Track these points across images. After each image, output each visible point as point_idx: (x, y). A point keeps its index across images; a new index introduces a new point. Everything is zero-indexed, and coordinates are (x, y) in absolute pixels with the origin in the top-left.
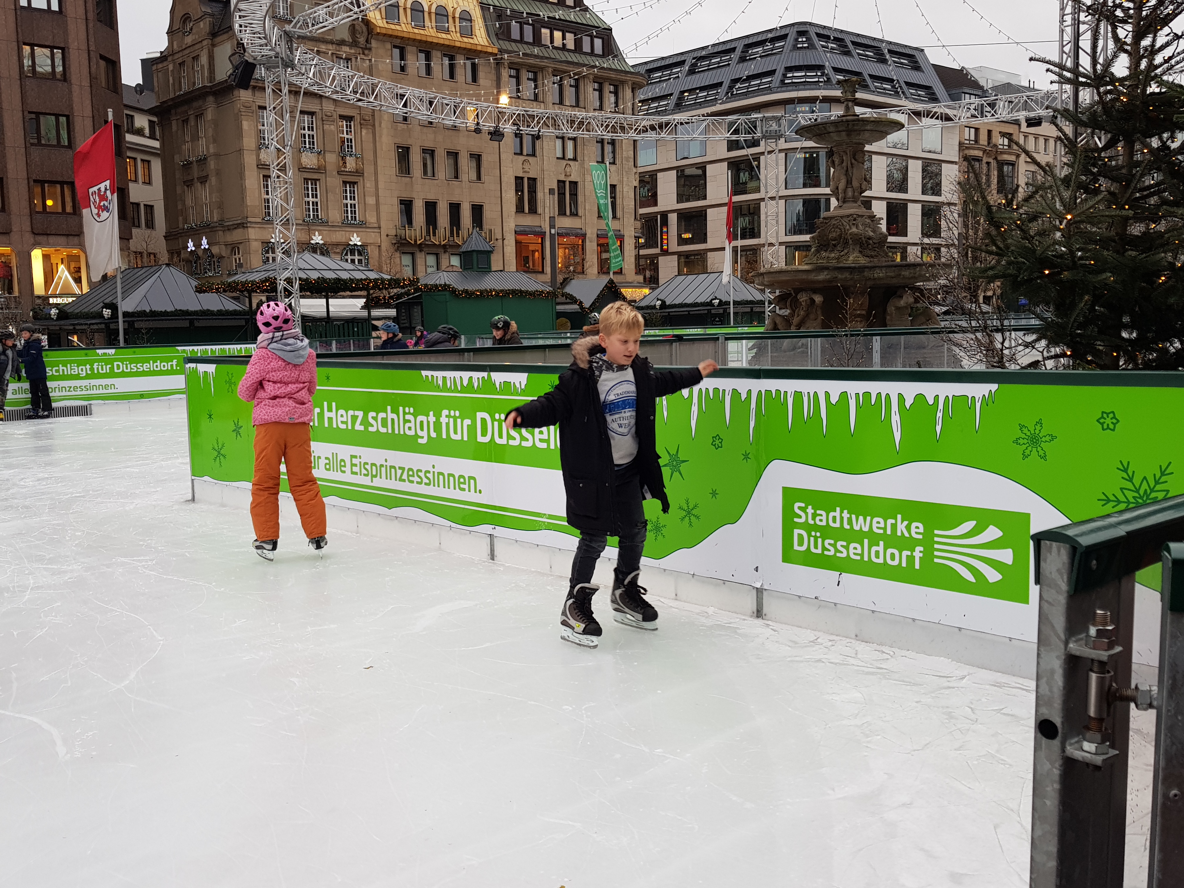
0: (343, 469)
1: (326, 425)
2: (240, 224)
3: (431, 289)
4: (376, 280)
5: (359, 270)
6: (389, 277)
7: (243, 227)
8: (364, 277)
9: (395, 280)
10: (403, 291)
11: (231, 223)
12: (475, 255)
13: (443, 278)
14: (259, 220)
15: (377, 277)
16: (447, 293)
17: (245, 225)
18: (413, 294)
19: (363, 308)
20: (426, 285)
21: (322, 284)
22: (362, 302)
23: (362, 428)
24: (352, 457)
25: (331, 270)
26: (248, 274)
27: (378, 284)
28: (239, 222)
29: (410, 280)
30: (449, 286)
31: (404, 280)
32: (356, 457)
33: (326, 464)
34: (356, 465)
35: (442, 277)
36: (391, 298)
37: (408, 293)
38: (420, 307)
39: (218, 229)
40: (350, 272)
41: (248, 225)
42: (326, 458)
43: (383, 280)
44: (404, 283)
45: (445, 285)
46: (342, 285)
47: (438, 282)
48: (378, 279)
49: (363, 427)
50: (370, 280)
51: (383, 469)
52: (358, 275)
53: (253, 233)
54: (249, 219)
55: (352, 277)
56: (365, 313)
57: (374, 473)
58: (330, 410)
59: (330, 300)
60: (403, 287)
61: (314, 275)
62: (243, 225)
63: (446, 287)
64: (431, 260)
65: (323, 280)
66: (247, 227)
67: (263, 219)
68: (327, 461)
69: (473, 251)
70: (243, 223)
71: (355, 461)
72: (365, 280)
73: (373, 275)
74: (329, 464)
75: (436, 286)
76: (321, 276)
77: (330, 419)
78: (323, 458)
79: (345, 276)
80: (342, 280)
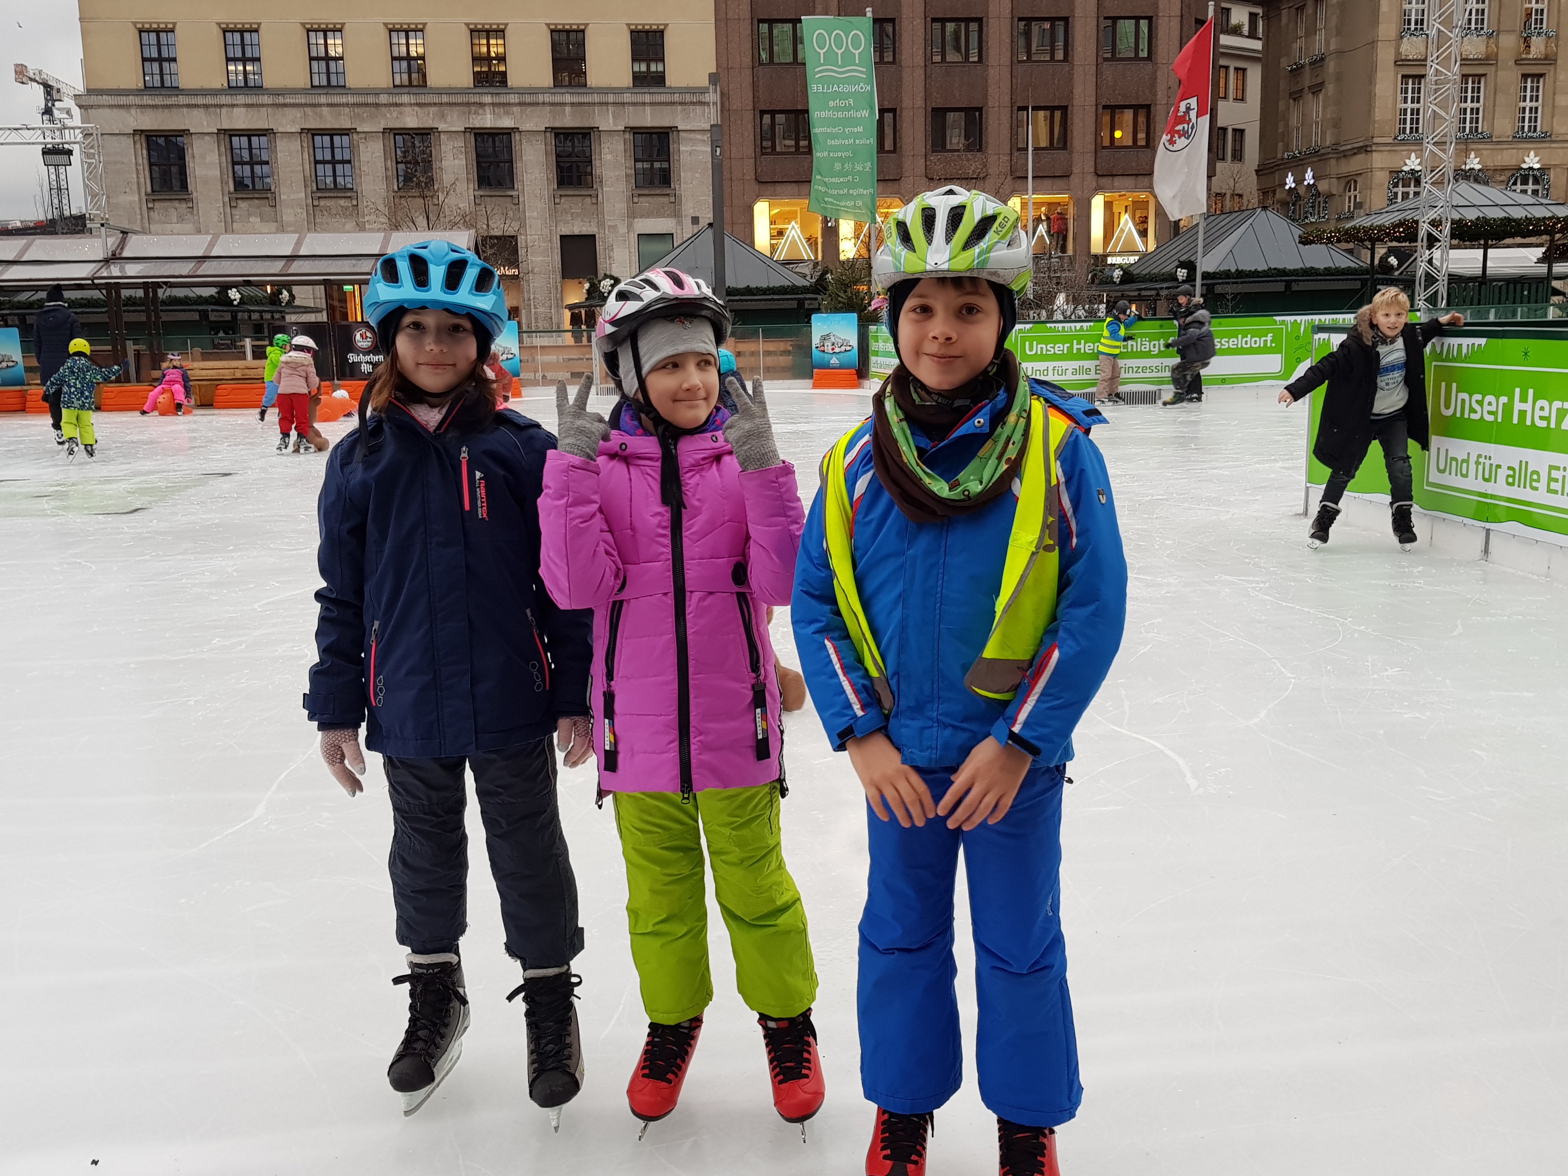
7: (1366, 151)
14: (1390, 140)
17: (1369, 149)
28: (1361, 144)
39: (1330, 156)
41: (1374, 148)
53: (1380, 161)
54: (1376, 140)
66: (1371, 151)
67: (1395, 138)
70: (1366, 146)
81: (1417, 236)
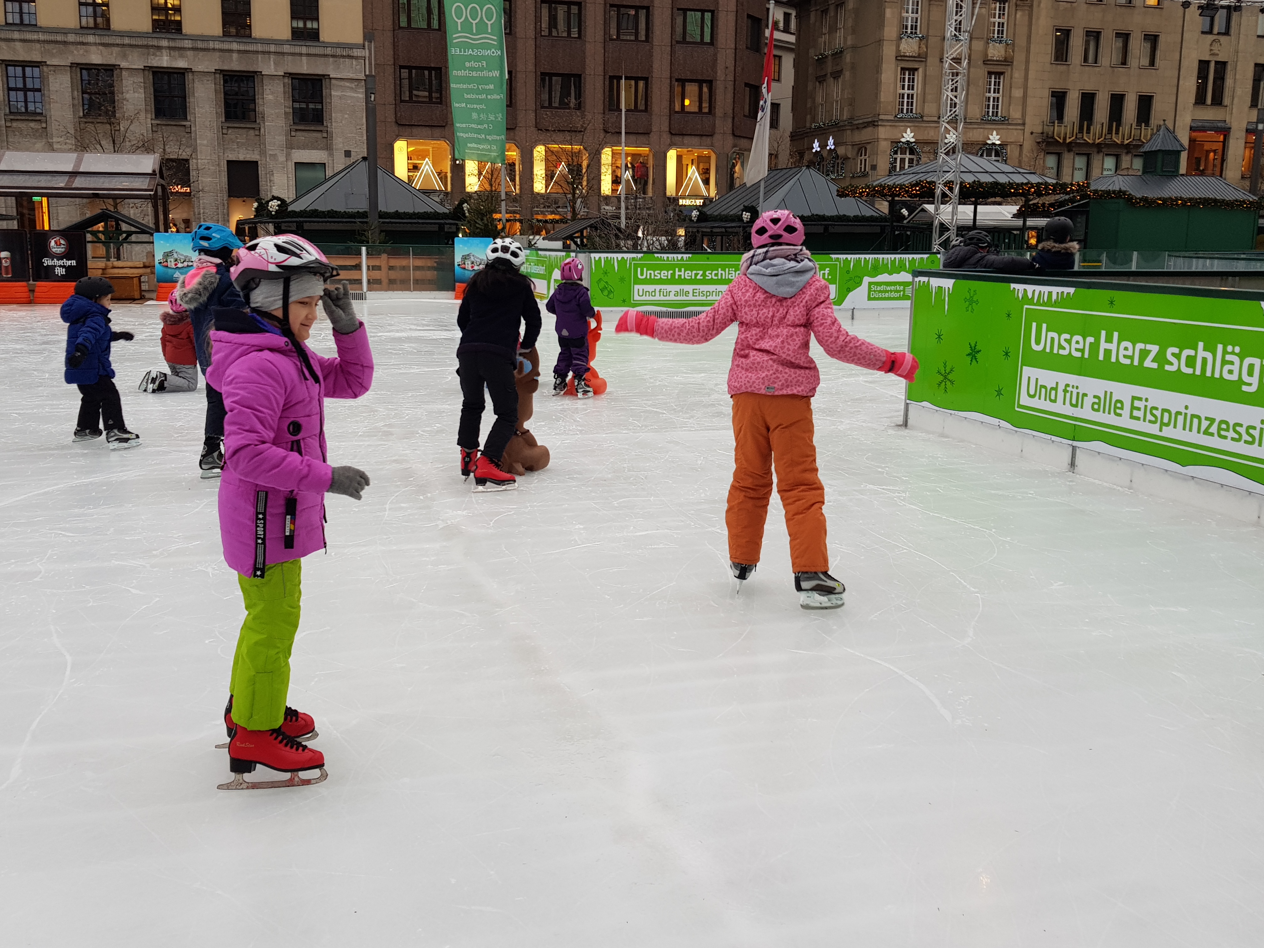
0: (1118, 411)
1: (1101, 357)
2: (871, 122)
3: (1101, 196)
4: (1039, 184)
5: (1020, 173)
6: (1054, 181)
7: (874, 125)
8: (1025, 181)
9: (1061, 185)
10: (1067, 197)
11: (861, 121)
12: (1160, 156)
13: (1118, 183)
14: (891, 118)
15: (1040, 181)
16: (1121, 201)
17: (876, 123)
18: (1079, 201)
19: (1015, 216)
20: (1096, 191)
21: (977, 188)
22: (1014, 209)
23: (1155, 365)
24: (1134, 398)
25: (987, 172)
26: (895, 177)
27: (1040, 190)
28: (870, 120)
29: (1079, 185)
30: (1124, 193)
31: (1072, 185)
32: (1140, 399)
33: (1094, 403)
34: (1139, 409)
35: (1116, 182)
36: (1051, 205)
37: (1072, 201)
38: (1085, 217)
39: (847, 128)
40: (1009, 175)
41: (879, 123)
42: (1095, 397)
43: (1046, 184)
44: (1071, 188)
45: (1120, 191)
46: (999, 190)
47: (1111, 188)
48: (1042, 184)
49: (1156, 364)
50: (1032, 184)
51: (1180, 418)
52: (1018, 179)
53: (884, 133)
54: (881, 117)
55: (1011, 181)
56: (1020, 223)
57: (1166, 420)
58: (1109, 340)
59: (979, 207)
60: (1068, 193)
61: (969, 179)
62: (874, 124)
63: (1120, 194)
64: (1110, 163)
65: (980, 184)
66: (878, 126)
67: (896, 116)
68: (1097, 401)
69: (1159, 150)
70: (874, 121)
71: (1137, 403)
72: (1026, 184)
73: (1034, 179)
74: (1099, 404)
75: (1108, 192)
76: (976, 180)
77: (1108, 352)
78: (1090, 396)
79: (1002, 179)
80: (1001, 184)
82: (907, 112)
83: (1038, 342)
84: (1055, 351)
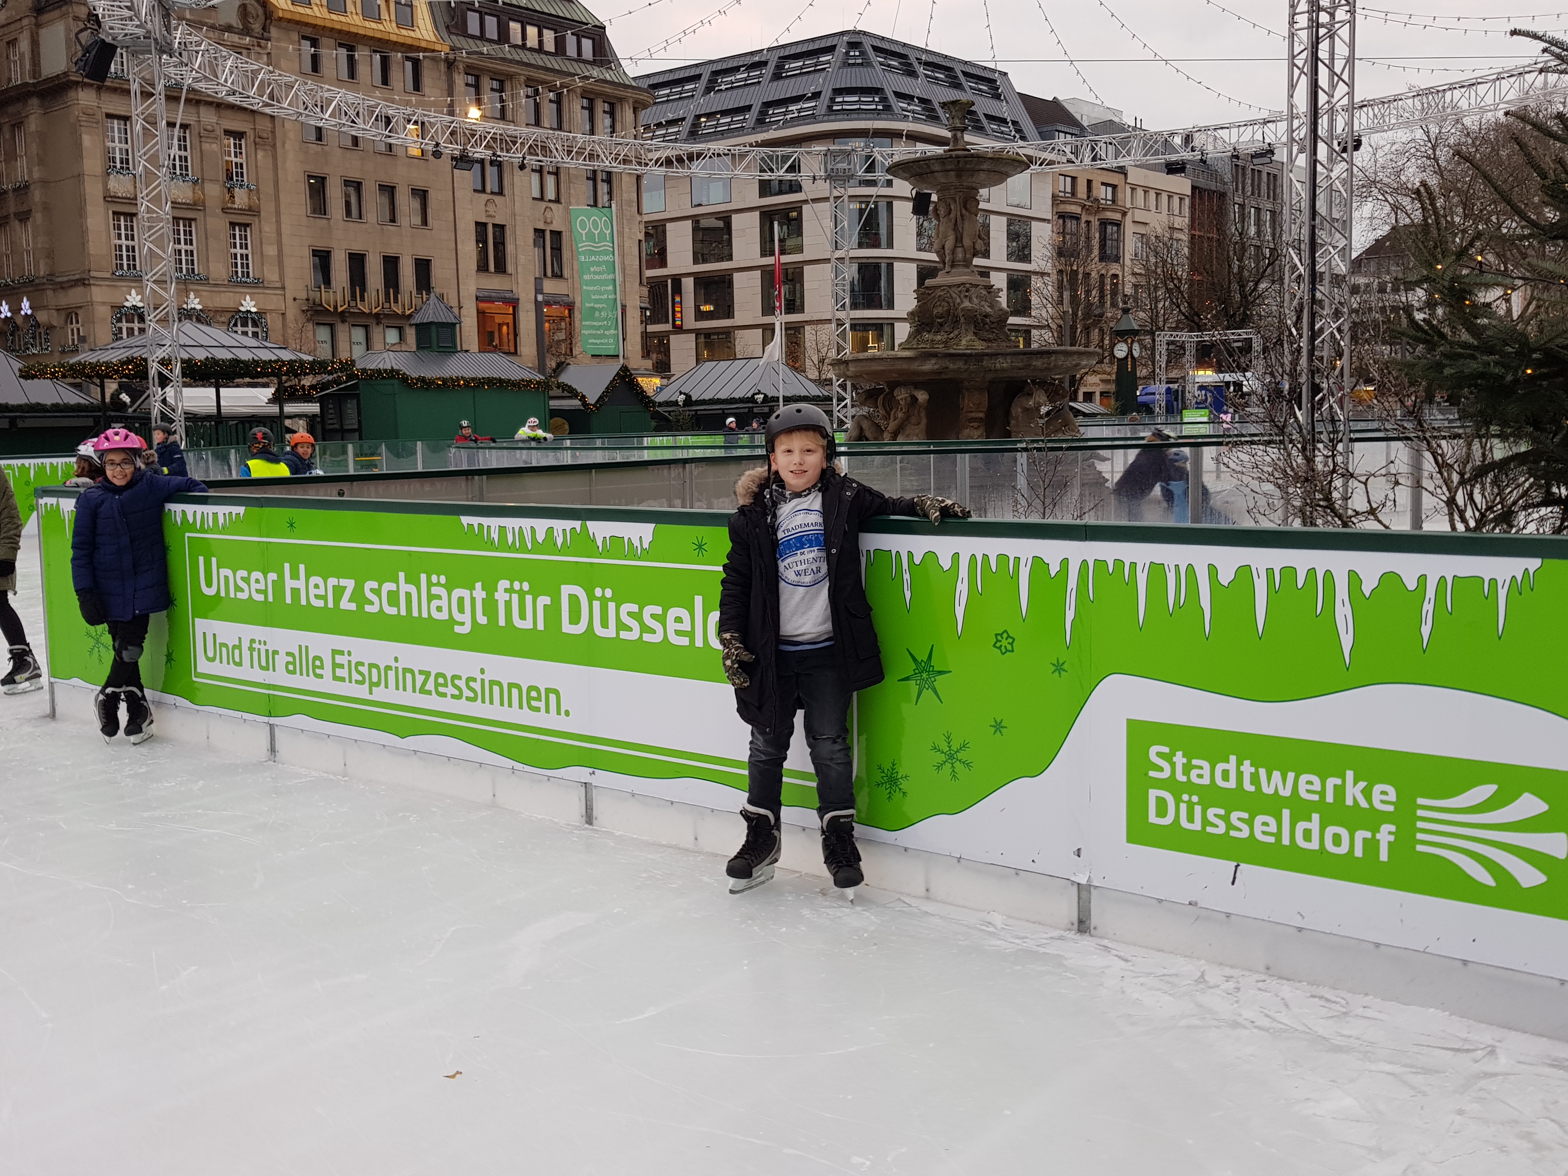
0: (318, 671)
1: (288, 600)
2: (80, 280)
3: (371, 376)
4: (291, 362)
5: (266, 347)
6: (311, 358)
7: (84, 284)
8: (274, 358)
9: (319, 363)
10: (330, 378)
11: (65, 279)
12: (434, 328)
13: (389, 361)
14: (108, 275)
15: (293, 358)
16: (395, 381)
17: (87, 282)
18: (345, 382)
19: (270, 401)
20: (364, 371)
21: (211, 367)
22: (269, 392)
23: (353, 606)
24: (335, 652)
25: (224, 346)
26: (100, 352)
27: (296, 369)
28: (78, 277)
29: (341, 362)
30: (398, 372)
31: (333, 363)
32: (341, 653)
33: (288, 663)
34: (342, 666)
35: (387, 360)
36: (313, 387)
37: (337, 382)
38: (355, 401)
39: (47, 286)
40: (253, 350)
41: (91, 282)
42: (288, 654)
43: (302, 363)
44: (332, 367)
45: (392, 370)
46: (241, 369)
47: (381, 366)
48: (295, 361)
49: (355, 604)
50: (283, 362)
51: (391, 674)
52: (265, 355)
53: (99, 294)
54: (93, 274)
55: (256, 358)
56: (275, 409)
57: (375, 679)
58: (295, 576)
59: (222, 390)
60: (330, 373)
61: (200, 355)
62: (83, 282)
63: (393, 374)
64: (358, 335)
65: (215, 362)
66: (89, 285)
67: (113, 274)
68: (290, 659)
69: (431, 323)
70: (84, 279)
71: (339, 659)
72: (276, 362)
73: (286, 355)
74: (294, 663)
75: (379, 371)
76: (210, 356)
77: (295, 592)
78: (282, 653)
79: (245, 355)
80: (242, 362)
81: (147, 373)
82: (129, 269)
83: (209, 584)
84: (232, 595)
